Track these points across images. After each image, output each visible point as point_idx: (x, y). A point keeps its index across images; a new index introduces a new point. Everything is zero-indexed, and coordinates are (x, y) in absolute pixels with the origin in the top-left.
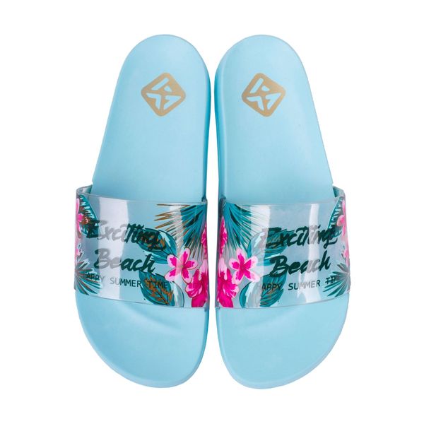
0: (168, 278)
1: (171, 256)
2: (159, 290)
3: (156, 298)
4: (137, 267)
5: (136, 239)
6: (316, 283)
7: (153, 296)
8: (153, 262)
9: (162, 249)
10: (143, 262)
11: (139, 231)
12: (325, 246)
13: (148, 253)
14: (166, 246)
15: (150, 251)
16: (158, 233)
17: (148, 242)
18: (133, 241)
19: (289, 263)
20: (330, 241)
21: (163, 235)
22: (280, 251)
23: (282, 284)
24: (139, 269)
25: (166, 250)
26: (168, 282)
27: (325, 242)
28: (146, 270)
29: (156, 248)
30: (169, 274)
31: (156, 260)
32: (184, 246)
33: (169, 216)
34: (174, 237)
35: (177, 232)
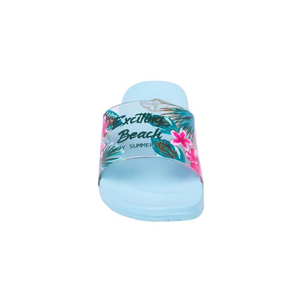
1: (174, 131)
2: (166, 149)
3: (165, 154)
4: (149, 135)
5: (147, 121)
7: (162, 152)
8: (160, 133)
9: (167, 126)
10: (154, 133)
11: (149, 116)
13: (157, 128)
14: (169, 125)
16: (163, 118)
17: (156, 122)
18: (145, 122)
21: (167, 119)
24: (151, 136)
25: (170, 127)
26: (172, 145)
28: (156, 137)
29: (162, 125)
30: (173, 141)
31: (162, 132)
32: (182, 129)
33: (170, 110)
34: (175, 121)
35: (176, 119)
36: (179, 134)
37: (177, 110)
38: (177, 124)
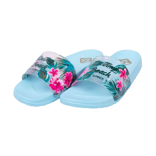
0: (48, 73)
1: (53, 68)
2: (43, 74)
3: (41, 76)
5: (47, 61)
6: (102, 78)
8: (47, 67)
9: (52, 65)
11: (49, 59)
12: (111, 71)
13: (47, 64)
14: (54, 65)
15: (48, 64)
17: (50, 62)
19: (97, 70)
20: (113, 71)
21: (55, 62)
22: (96, 66)
23: (91, 74)
25: (53, 66)
26: (47, 73)
27: (112, 70)
28: (43, 68)
29: (51, 64)
30: (49, 72)
31: (48, 67)
32: (59, 68)
33: (60, 59)
34: (57, 64)
35: (59, 63)
36: (55, 70)
37: (64, 60)
38: (57, 66)
